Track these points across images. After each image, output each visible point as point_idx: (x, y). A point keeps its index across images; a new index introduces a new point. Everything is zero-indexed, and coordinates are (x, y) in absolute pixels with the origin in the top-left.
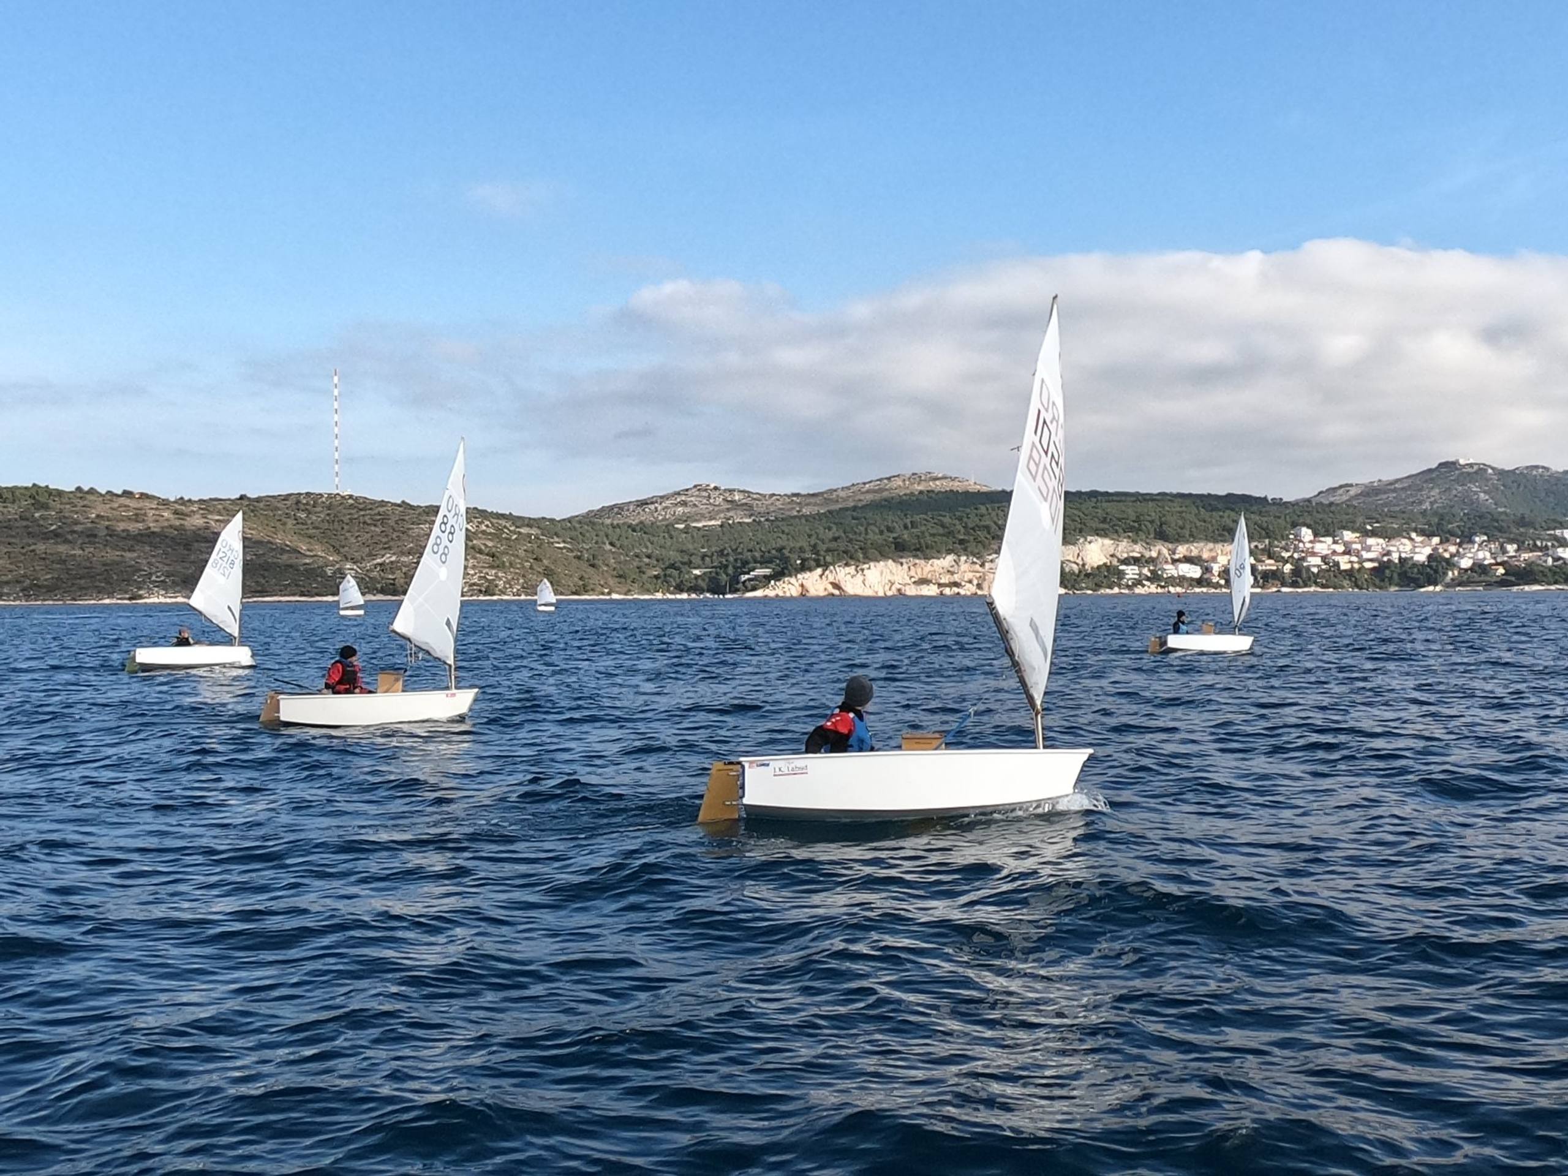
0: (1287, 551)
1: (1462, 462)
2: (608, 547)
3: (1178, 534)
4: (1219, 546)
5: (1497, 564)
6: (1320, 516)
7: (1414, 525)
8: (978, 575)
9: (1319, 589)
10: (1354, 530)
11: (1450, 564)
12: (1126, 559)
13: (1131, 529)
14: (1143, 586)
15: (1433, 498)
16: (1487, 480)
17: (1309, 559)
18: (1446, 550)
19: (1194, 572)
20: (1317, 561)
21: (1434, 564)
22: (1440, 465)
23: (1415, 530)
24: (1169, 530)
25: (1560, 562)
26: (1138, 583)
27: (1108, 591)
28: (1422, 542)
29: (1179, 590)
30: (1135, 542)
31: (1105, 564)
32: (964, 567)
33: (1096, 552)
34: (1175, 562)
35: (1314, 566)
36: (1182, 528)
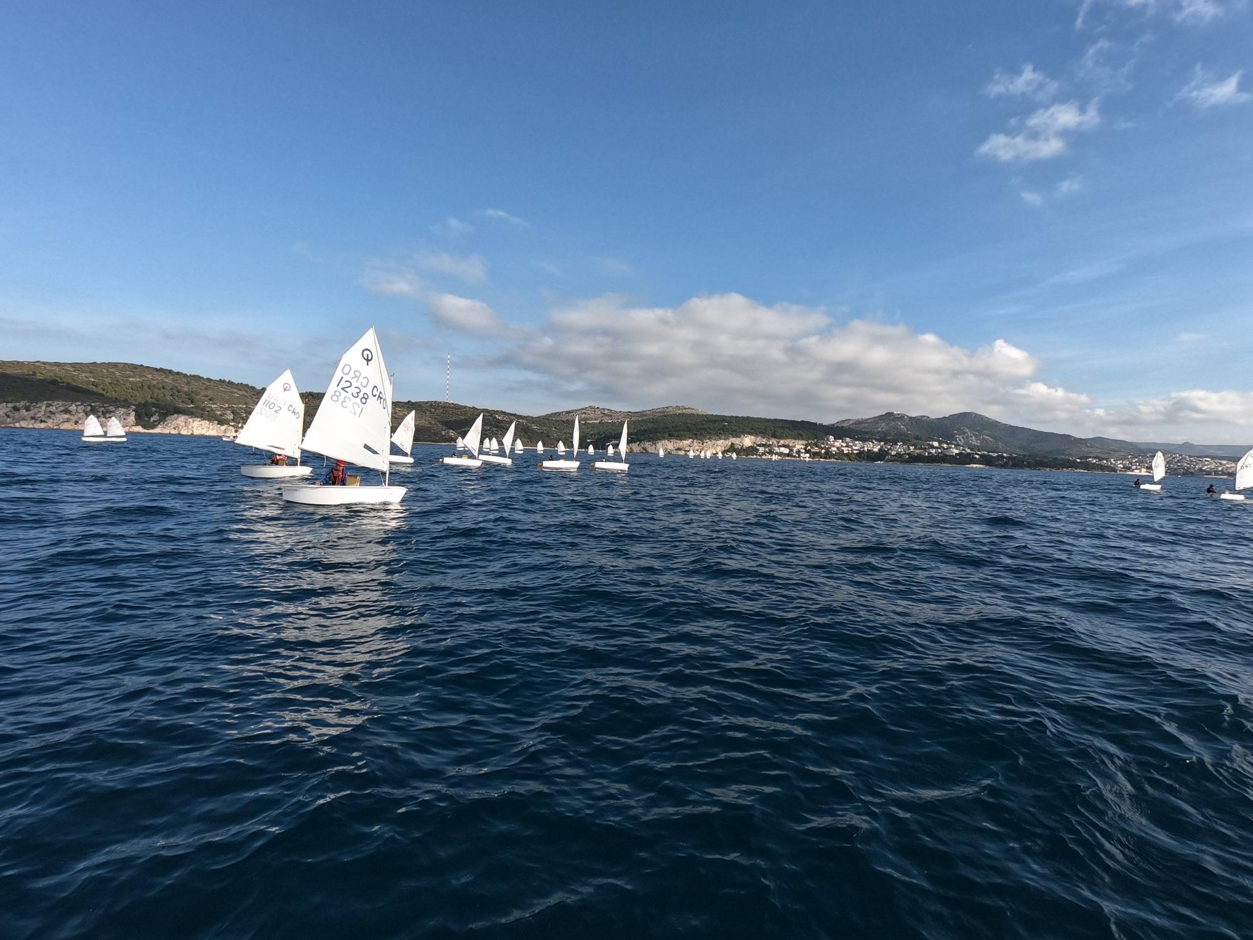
0: (824, 444)
1: (895, 413)
2: (554, 429)
3: (781, 435)
4: (797, 441)
5: (906, 454)
6: (837, 431)
7: (874, 437)
9: (835, 460)
10: (850, 438)
11: (887, 453)
12: (760, 444)
13: (762, 433)
14: (766, 455)
15: (882, 427)
16: (905, 420)
17: (832, 448)
18: (886, 447)
19: (786, 451)
20: (834, 449)
21: (881, 453)
22: (887, 414)
23: (875, 439)
24: (777, 434)
25: (930, 455)
26: (764, 454)
27: (752, 457)
28: (877, 444)
30: (763, 438)
31: (751, 446)
32: (695, 444)
33: (748, 441)
34: (779, 446)
35: (834, 451)
36: (783, 433)
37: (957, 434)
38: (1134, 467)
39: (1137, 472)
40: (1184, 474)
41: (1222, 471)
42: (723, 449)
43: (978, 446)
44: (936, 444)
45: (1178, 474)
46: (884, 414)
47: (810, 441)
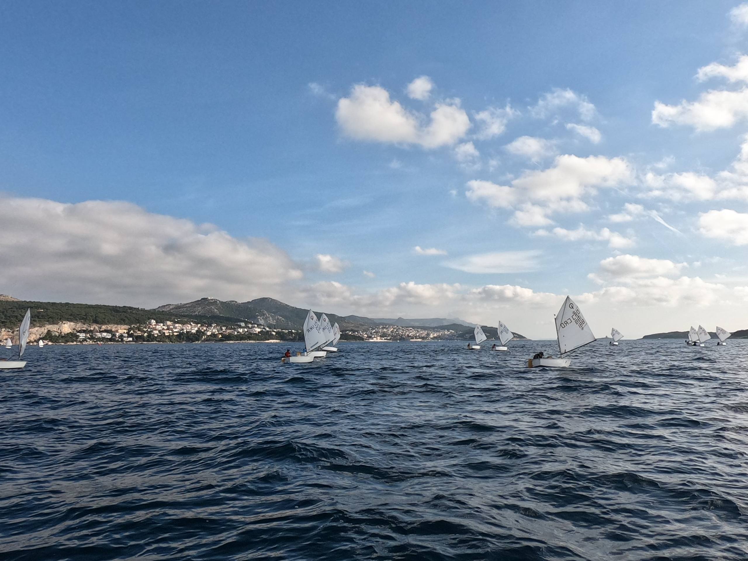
0: (146, 328)
1: (209, 298)
3: (103, 321)
4: (119, 326)
5: (219, 334)
8: (10, 337)
9: (157, 343)
10: (171, 321)
11: (204, 333)
12: (80, 330)
13: (83, 318)
14: (87, 341)
15: (199, 310)
16: (217, 305)
17: (154, 331)
18: (202, 329)
19: (109, 336)
20: (156, 332)
21: (198, 334)
22: (202, 299)
23: (192, 321)
24: (99, 320)
25: (239, 334)
26: (85, 340)
27: (71, 343)
28: (194, 326)
29: (101, 343)
30: (84, 324)
31: (70, 332)
32: (4, 333)
33: (67, 328)
34: (101, 332)
35: (156, 334)
36: (104, 319)
37: (258, 316)
38: (373, 336)
39: (375, 340)
40: (400, 340)
41: (419, 336)
42: (38, 336)
43: (274, 325)
44: (243, 324)
45: (397, 340)
46: (200, 299)
47: (132, 326)
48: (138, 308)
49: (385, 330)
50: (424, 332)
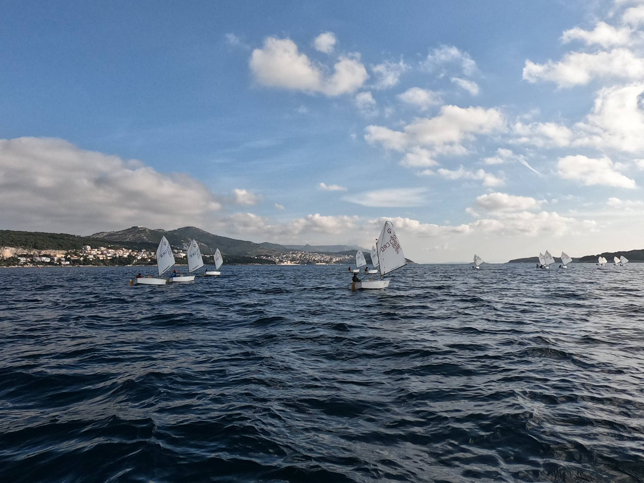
0: (82, 253)
1: (139, 227)
3: (42, 246)
4: (57, 251)
5: (149, 258)
6: (93, 242)
7: (124, 246)
9: (92, 266)
10: (104, 247)
11: (134, 258)
12: (21, 255)
13: (23, 244)
14: (28, 265)
15: (130, 238)
16: (146, 233)
17: (89, 256)
18: (133, 254)
19: (48, 260)
20: (92, 256)
21: (130, 258)
22: (133, 227)
23: (124, 247)
24: (38, 245)
26: (25, 263)
27: (13, 267)
28: (126, 251)
29: (41, 266)
30: (25, 249)
31: (12, 257)
33: (8, 252)
34: (40, 256)
35: (91, 258)
36: (43, 245)
37: (183, 242)
38: (284, 260)
39: (285, 263)
40: (307, 263)
41: (323, 260)
45: (305, 263)
46: (131, 228)
47: (69, 251)
48: (74, 235)
49: (294, 255)
50: (328, 257)
